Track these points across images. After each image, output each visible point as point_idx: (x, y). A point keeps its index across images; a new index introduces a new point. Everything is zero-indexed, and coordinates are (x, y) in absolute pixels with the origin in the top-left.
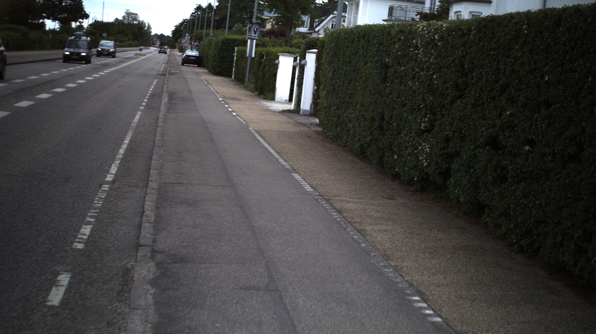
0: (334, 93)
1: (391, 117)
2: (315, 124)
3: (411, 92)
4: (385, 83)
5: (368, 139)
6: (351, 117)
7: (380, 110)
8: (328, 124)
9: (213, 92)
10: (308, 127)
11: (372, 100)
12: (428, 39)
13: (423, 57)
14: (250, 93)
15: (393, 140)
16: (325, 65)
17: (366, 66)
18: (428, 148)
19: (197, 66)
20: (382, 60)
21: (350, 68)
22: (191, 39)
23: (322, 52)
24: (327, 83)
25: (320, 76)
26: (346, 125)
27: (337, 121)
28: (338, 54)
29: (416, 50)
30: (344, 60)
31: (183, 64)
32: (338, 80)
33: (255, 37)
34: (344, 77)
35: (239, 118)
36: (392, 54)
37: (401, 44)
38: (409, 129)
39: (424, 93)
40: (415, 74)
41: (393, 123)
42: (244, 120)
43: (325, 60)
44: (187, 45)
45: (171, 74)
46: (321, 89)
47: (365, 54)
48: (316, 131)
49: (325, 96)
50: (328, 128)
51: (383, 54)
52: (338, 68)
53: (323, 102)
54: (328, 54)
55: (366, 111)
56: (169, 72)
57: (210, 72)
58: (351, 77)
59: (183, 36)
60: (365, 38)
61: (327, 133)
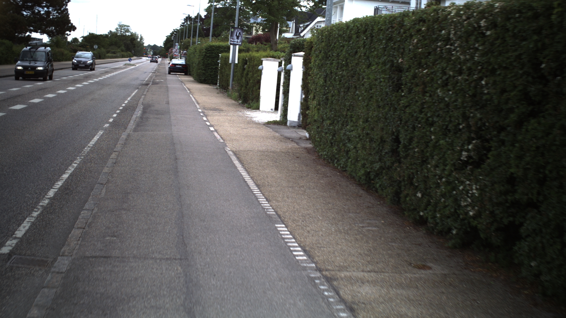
0: (327, 104)
1: (411, 140)
2: (304, 138)
3: (442, 105)
4: (398, 91)
5: (377, 166)
6: (351, 135)
7: (392, 129)
8: (321, 141)
9: (193, 102)
10: (297, 143)
11: (381, 115)
12: (470, 28)
13: (461, 54)
14: (234, 102)
15: (414, 171)
16: (314, 69)
17: (370, 69)
18: (477, 189)
19: (184, 74)
20: (392, 61)
21: (348, 73)
22: (180, 49)
23: (310, 54)
24: (317, 91)
25: (309, 83)
26: (344, 145)
27: (332, 139)
28: (330, 56)
29: (447, 45)
30: (338, 62)
31: (169, 73)
32: (331, 88)
33: (238, 42)
34: (339, 84)
35: (216, 134)
36: (407, 52)
37: (421, 38)
38: (440, 159)
39: (465, 107)
40: (447, 79)
41: (414, 148)
42: (222, 138)
43: (314, 63)
44: (177, 54)
45: (154, 83)
46: (310, 99)
47: (367, 54)
48: (306, 148)
49: (315, 107)
50: (320, 145)
51: (394, 52)
52: (331, 73)
53: (313, 113)
54: (317, 56)
55: (372, 129)
56: (153, 82)
57: (195, 80)
58: (349, 84)
59: (173, 46)
60: (367, 33)
61: (319, 152)
